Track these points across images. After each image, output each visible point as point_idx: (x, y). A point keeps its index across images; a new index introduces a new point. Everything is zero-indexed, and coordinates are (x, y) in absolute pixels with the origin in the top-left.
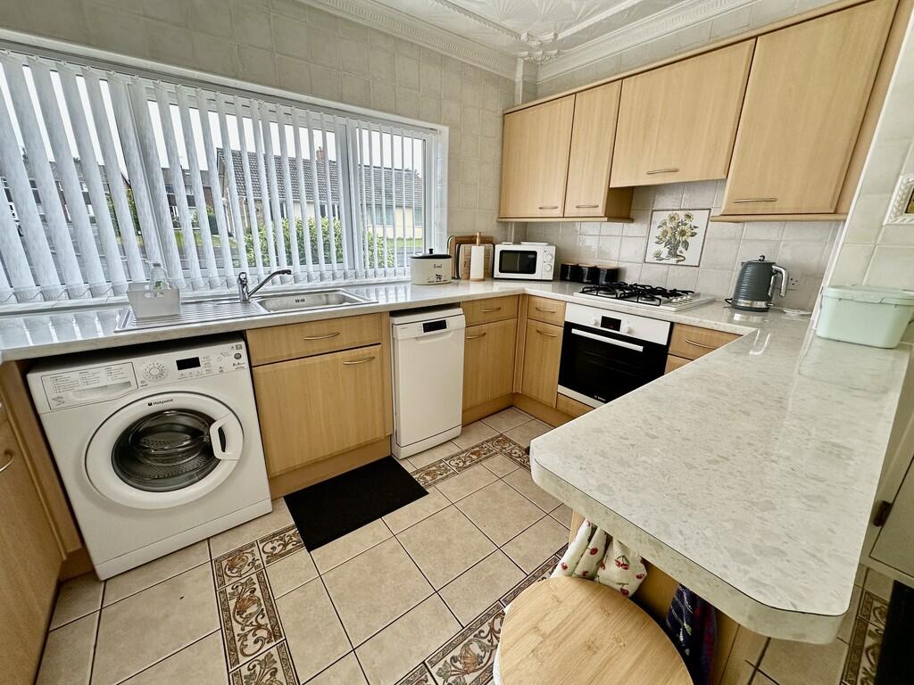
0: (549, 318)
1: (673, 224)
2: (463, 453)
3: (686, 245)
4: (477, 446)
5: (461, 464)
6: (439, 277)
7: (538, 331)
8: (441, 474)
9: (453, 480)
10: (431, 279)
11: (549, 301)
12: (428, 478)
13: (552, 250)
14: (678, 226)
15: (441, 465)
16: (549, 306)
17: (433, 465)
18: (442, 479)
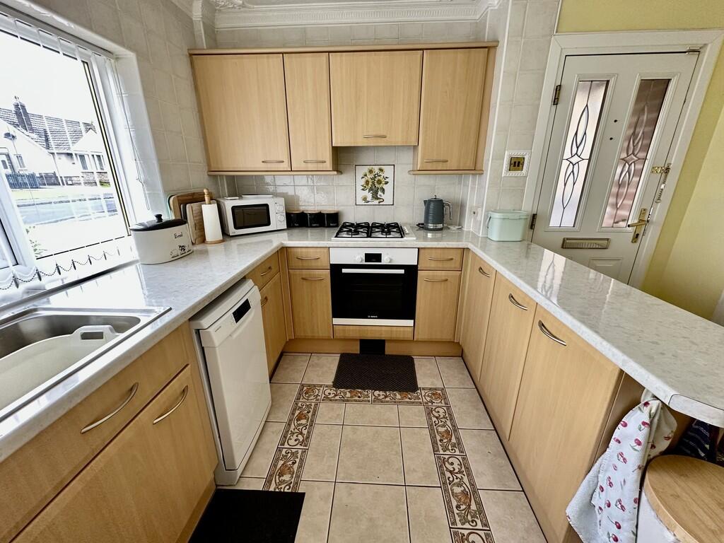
0: (314, 264)
1: (372, 176)
2: (289, 425)
3: (383, 191)
4: (294, 410)
5: (300, 438)
6: (182, 248)
7: (303, 279)
8: (294, 463)
9: (310, 459)
10: (175, 254)
11: (311, 250)
12: (286, 477)
13: (282, 201)
14: (375, 177)
15: (284, 453)
16: (312, 254)
17: (276, 460)
18: (300, 467)
